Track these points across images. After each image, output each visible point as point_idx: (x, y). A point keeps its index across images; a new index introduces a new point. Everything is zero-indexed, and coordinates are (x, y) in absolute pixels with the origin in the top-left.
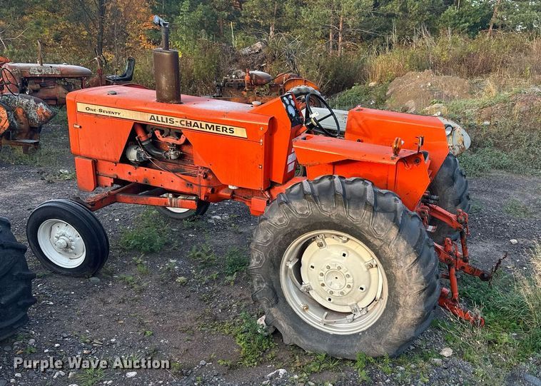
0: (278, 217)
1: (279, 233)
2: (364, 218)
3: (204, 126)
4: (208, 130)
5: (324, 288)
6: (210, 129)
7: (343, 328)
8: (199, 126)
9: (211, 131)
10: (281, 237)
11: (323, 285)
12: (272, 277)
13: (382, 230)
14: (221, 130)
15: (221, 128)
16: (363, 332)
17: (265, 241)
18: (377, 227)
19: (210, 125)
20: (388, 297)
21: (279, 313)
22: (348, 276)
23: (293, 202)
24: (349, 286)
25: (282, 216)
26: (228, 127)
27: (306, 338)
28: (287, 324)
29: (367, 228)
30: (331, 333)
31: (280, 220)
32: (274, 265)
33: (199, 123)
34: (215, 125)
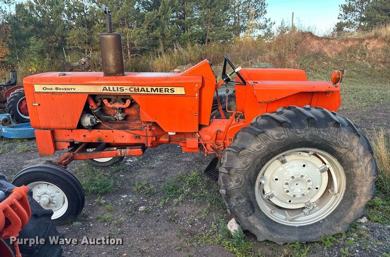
0: (256, 145)
1: (258, 157)
2: (333, 134)
3: (149, 90)
4: (153, 93)
5: (288, 194)
6: (155, 91)
7: (303, 220)
8: (146, 90)
9: (156, 93)
10: (259, 160)
11: (288, 191)
12: (250, 193)
13: (347, 140)
14: (164, 91)
15: (164, 90)
16: (323, 220)
17: (244, 166)
18: (343, 139)
19: (155, 88)
20: (346, 190)
21: (256, 219)
22: (309, 181)
23: (268, 131)
24: (309, 189)
25: (259, 144)
26: (170, 88)
27: (279, 234)
28: (263, 227)
29: (335, 141)
30: (297, 225)
31: (258, 147)
32: (251, 184)
33: (145, 88)
34: (159, 88)
